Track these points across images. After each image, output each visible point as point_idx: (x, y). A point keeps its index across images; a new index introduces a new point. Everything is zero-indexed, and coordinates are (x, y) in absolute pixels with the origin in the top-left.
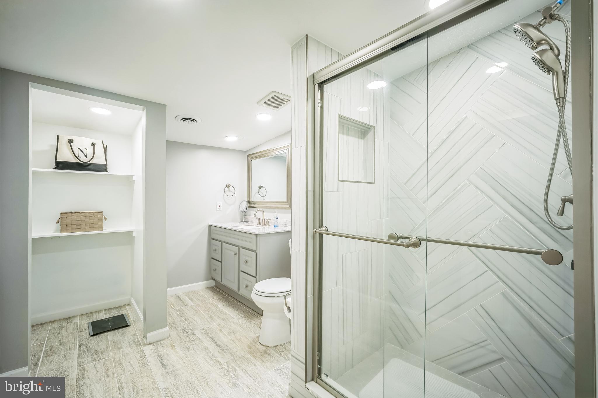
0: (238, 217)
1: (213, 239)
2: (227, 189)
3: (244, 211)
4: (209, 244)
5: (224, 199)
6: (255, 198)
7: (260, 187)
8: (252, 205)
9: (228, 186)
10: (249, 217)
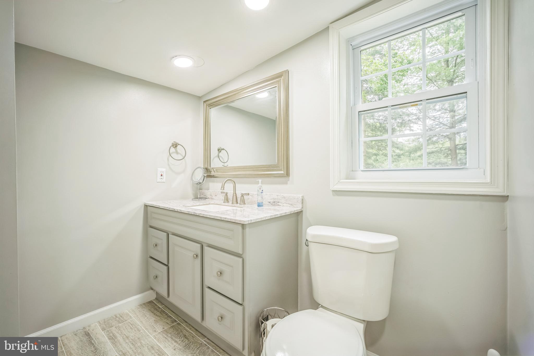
0: (190, 192)
1: (151, 227)
2: (173, 150)
3: (200, 183)
4: (146, 235)
5: (169, 165)
6: (215, 164)
7: (220, 150)
8: (213, 173)
9: (175, 145)
10: (206, 191)
